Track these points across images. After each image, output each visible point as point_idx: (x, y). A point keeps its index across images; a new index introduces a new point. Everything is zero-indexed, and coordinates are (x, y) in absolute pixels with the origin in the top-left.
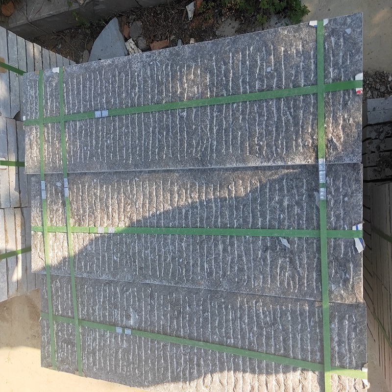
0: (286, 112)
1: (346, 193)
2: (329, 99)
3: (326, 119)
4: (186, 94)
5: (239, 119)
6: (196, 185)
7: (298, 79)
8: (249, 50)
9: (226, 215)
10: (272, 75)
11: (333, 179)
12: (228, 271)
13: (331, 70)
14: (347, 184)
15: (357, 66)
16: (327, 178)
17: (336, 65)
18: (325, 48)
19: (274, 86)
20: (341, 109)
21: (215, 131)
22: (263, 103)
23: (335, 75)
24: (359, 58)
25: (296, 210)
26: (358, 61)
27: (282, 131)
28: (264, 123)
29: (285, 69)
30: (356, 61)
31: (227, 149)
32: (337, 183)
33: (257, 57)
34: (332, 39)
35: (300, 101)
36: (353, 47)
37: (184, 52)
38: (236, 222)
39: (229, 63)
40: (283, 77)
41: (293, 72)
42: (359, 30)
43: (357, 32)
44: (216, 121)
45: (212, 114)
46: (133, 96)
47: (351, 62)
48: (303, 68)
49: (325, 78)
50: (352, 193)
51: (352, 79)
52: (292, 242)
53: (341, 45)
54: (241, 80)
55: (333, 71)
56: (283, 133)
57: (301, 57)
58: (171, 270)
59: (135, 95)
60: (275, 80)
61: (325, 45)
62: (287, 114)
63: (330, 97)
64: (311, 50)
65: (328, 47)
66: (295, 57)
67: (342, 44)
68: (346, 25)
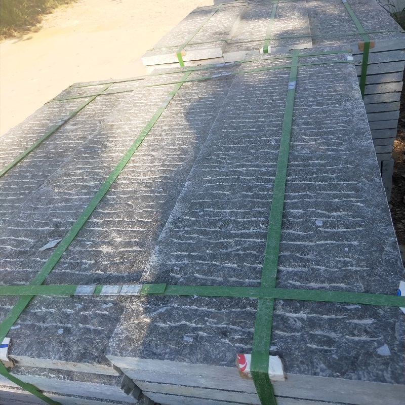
0: (240, 244)
2: (245, 307)
4: (299, 143)
6: (180, 162)
7: (295, 261)
8: (358, 202)
10: (309, 228)
13: (303, 315)
17: (312, 323)
18: (348, 304)
22: (265, 217)
23: (291, 322)
28: (233, 218)
31: (209, 181)
39: (340, 181)
41: (309, 257)
43: (382, 370)
44: (253, 170)
52: (46, 254)
55: (301, 320)
56: (207, 240)
60: (300, 233)
61: (353, 304)
62: (236, 245)
63: (248, 308)
65: (351, 310)
66: (337, 259)
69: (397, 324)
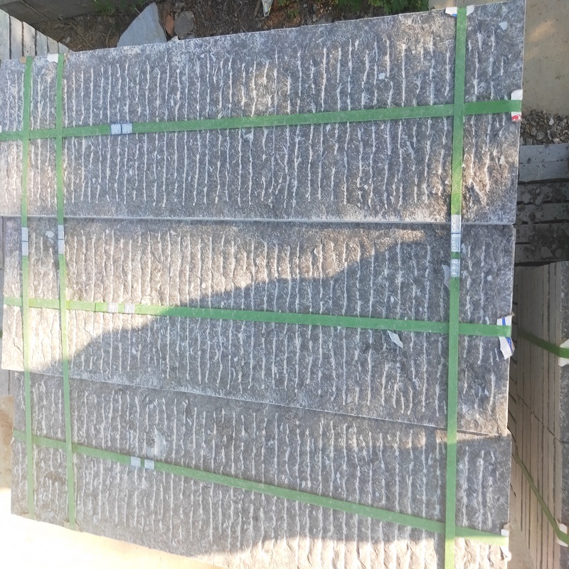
0: (405, 142)
1: (490, 269)
2: (471, 125)
3: (465, 156)
4: (254, 107)
5: (334, 150)
6: (264, 247)
7: (426, 92)
8: (353, 45)
9: (308, 294)
10: (386, 85)
11: (472, 248)
12: (307, 379)
13: (475, 82)
14: (492, 256)
15: (514, 78)
16: (463, 245)
17: (482, 76)
18: (467, 49)
19: (389, 101)
20: (488, 141)
21: (296, 164)
22: (371, 126)
23: (481, 90)
24: (518, 68)
25: (415, 291)
26: (516, 71)
27: (398, 171)
28: (372, 156)
29: (407, 77)
30: (513, 72)
31: (314, 193)
32: (478, 254)
33: (364, 57)
34: (479, 36)
35: (427, 126)
36: (510, 50)
37: (253, 43)
38: (323, 305)
39: (322, 62)
40: (404, 89)
41: (419, 83)
42: (519, 25)
43: (516, 28)
44: (298, 150)
45: (292, 139)
46: (172, 104)
47: (505, 72)
48: (433, 77)
49: (466, 94)
50: (499, 270)
51: (506, 98)
52: (406, 339)
53: (492, 45)
54: (338, 91)
55: (479, 83)
56: (400, 174)
57: (431, 60)
58: (220, 373)
59: (175, 104)
60: (391, 93)
61: (467, 45)
62: (406, 145)
63: (472, 122)
64: (446, 51)
65: (472, 47)
66: (422, 60)
67: (494, 44)
68: (501, 17)
69: (479, 18)
